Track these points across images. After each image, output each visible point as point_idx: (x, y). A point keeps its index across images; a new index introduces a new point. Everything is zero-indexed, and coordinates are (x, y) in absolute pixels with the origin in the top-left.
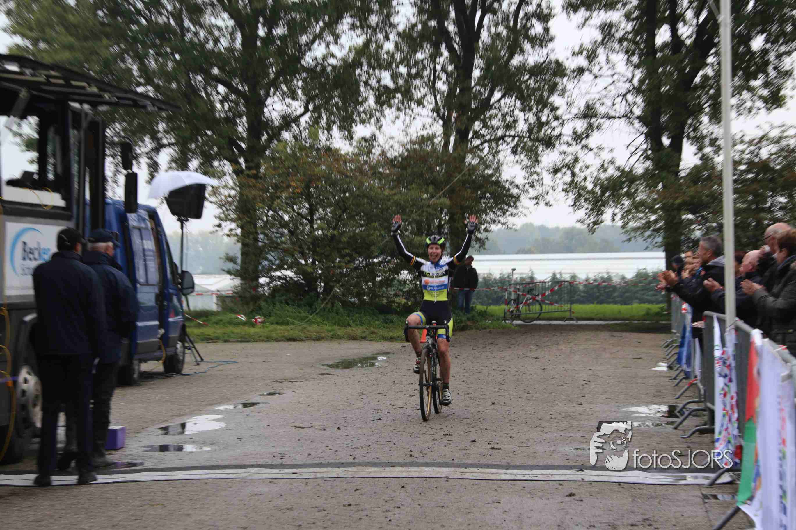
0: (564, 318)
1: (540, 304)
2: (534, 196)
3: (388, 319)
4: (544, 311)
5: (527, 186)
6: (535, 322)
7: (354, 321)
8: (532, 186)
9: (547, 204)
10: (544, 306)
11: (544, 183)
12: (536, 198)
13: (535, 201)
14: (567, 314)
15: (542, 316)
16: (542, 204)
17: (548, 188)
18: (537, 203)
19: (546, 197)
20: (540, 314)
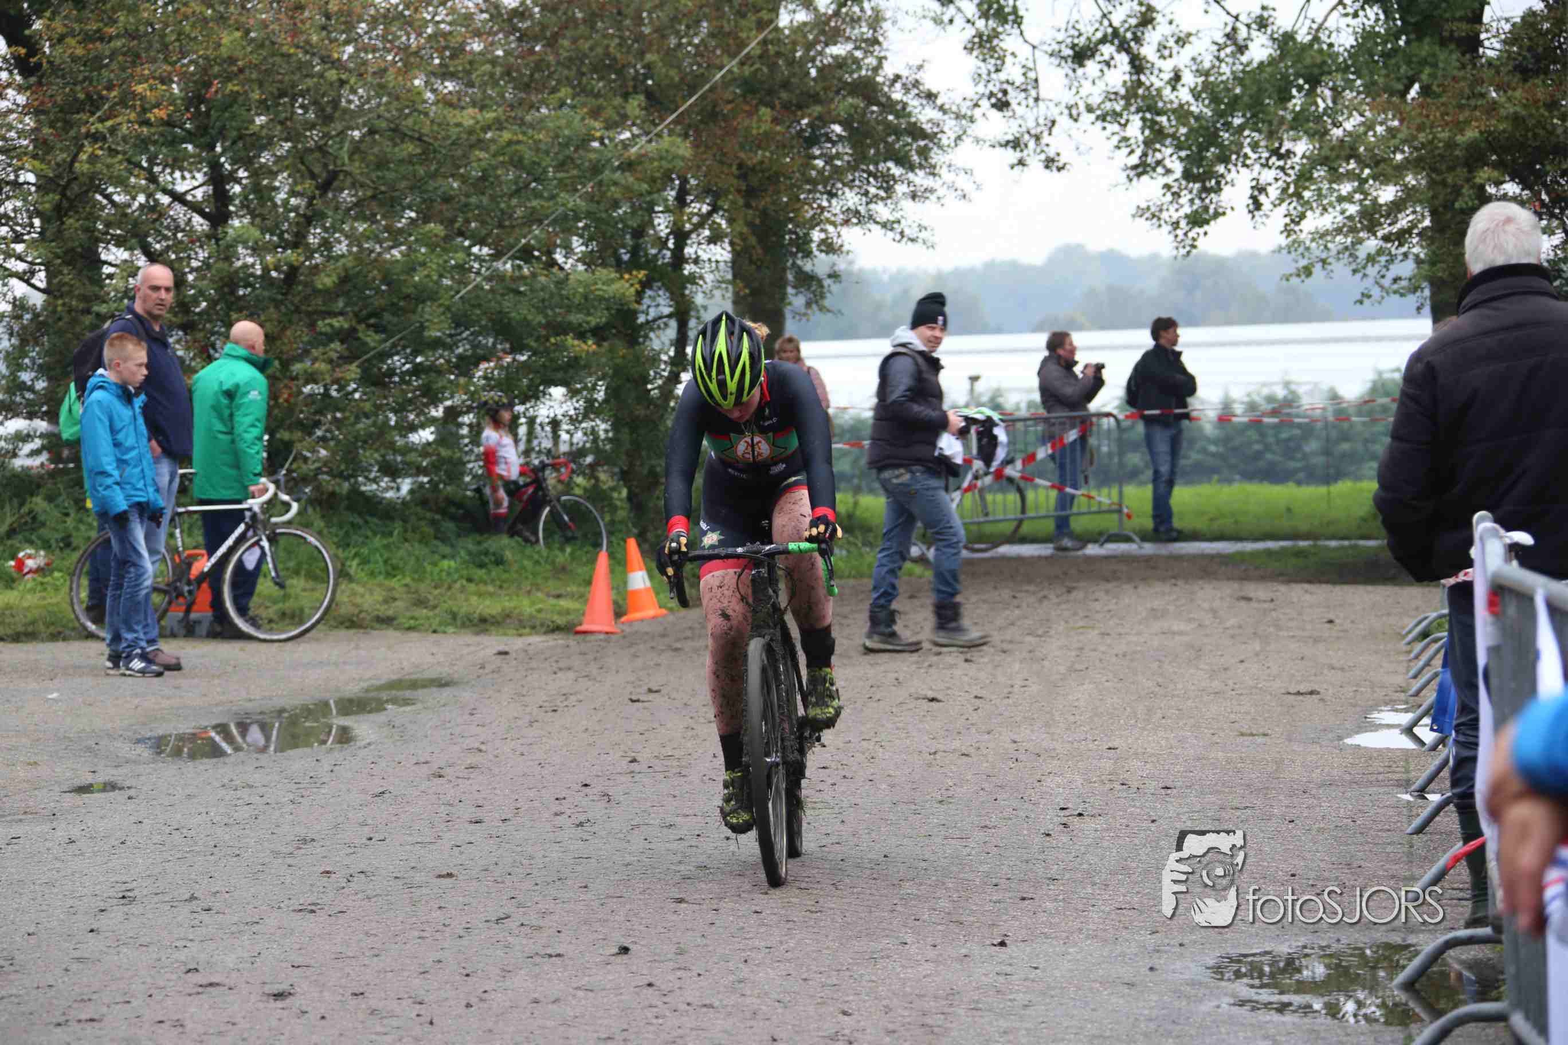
0: (1101, 534)
1: (1020, 491)
2: (1011, 138)
3: (486, 553)
4: (1031, 513)
5: (985, 104)
6: (1005, 550)
7: (365, 561)
8: (1002, 105)
9: (1049, 163)
10: (1030, 495)
11: (1042, 95)
12: (1015, 144)
13: (1013, 156)
14: (1110, 523)
15: (1026, 528)
16: (1035, 163)
17: (1054, 112)
18: (1021, 163)
19: (1046, 139)
20: (1020, 522)
